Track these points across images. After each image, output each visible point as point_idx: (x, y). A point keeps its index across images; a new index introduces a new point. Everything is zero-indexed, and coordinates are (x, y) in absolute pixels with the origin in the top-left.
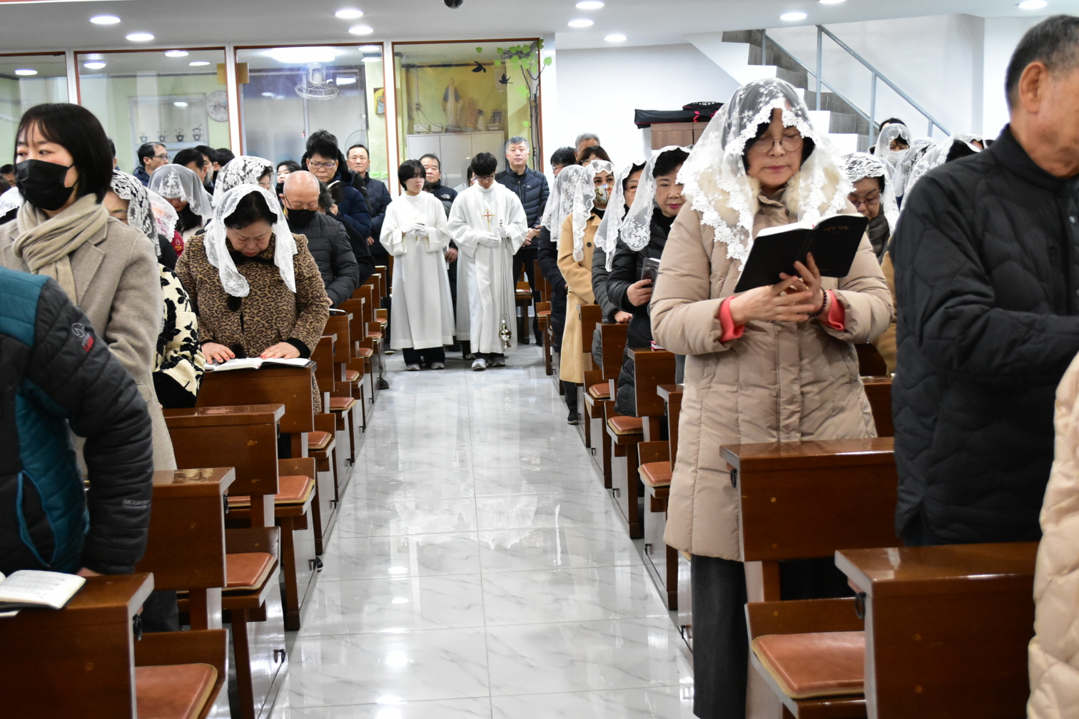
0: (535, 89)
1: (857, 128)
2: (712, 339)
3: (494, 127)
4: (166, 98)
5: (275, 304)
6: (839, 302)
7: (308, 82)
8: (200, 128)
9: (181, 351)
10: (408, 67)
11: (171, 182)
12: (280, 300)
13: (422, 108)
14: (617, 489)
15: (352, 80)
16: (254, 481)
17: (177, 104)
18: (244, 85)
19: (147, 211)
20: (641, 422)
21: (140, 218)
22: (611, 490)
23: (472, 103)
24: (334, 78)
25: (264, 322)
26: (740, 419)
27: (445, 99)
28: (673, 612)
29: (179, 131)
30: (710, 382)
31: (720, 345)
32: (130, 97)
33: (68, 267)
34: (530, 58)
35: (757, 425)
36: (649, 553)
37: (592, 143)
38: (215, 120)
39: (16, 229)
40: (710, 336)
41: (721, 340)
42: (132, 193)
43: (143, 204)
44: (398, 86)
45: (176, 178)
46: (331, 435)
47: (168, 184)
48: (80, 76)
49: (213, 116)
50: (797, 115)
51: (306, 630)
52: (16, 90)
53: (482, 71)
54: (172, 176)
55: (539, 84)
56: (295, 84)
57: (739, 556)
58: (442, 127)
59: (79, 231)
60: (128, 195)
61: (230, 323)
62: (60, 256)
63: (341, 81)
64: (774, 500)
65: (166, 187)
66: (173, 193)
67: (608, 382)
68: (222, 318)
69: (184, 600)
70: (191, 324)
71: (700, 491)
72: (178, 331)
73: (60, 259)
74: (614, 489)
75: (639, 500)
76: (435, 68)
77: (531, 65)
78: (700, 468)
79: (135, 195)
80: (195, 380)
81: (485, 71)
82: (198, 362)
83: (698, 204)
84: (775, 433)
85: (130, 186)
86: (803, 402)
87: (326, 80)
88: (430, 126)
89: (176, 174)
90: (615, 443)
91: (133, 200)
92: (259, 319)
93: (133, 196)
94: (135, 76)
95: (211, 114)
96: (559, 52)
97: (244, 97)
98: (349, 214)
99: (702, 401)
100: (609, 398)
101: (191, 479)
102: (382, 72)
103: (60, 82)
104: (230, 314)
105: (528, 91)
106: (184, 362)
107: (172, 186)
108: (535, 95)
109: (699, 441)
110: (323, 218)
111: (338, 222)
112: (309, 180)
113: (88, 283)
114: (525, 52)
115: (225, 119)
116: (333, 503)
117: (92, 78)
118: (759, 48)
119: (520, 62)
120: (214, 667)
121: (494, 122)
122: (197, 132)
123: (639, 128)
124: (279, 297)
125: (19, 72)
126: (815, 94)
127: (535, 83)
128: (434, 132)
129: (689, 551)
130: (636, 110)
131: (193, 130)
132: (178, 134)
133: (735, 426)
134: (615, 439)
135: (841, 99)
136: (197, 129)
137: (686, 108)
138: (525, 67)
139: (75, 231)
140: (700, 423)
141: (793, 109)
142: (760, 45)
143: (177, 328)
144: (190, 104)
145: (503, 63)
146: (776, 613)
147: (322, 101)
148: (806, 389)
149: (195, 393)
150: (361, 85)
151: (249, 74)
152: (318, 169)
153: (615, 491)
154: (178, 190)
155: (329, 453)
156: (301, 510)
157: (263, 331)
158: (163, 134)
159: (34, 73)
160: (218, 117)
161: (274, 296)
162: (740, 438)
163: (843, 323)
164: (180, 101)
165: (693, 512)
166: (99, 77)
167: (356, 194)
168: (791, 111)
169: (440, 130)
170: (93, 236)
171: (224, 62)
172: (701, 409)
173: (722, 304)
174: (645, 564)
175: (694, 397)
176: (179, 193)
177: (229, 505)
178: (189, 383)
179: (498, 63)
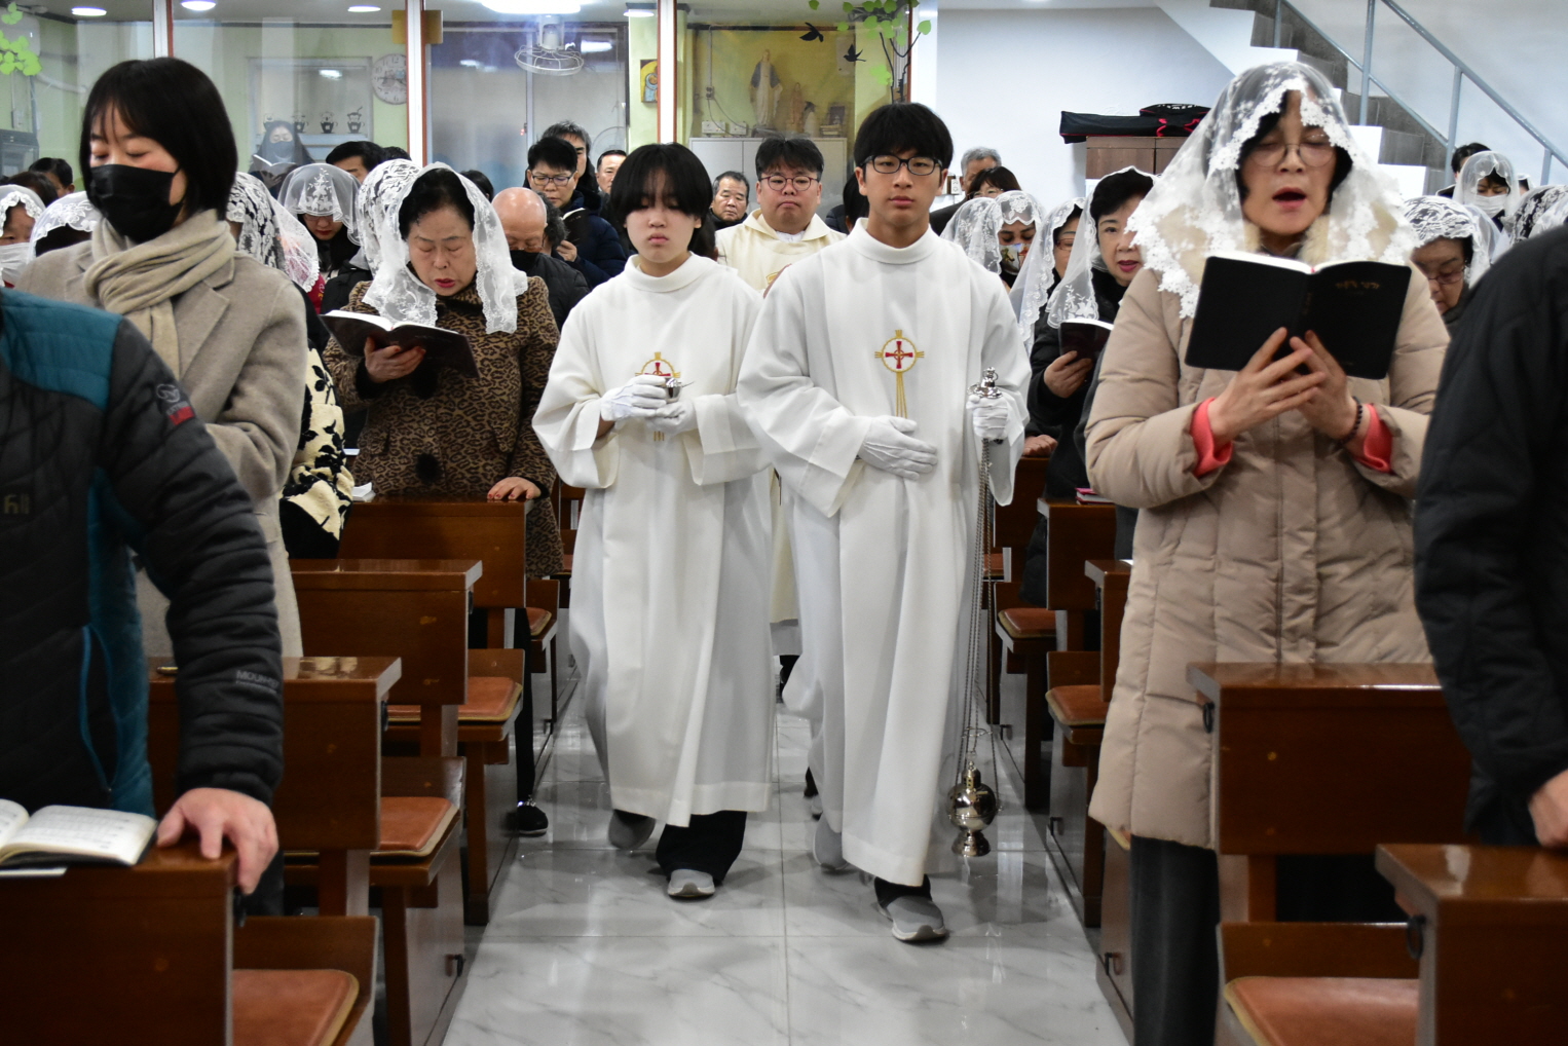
0: (901, 71)
1: (1425, 157)
2: (1179, 469)
3: (830, 130)
4: (307, 62)
5: (490, 390)
6: (1383, 424)
7: (536, 46)
8: (360, 112)
9: (317, 466)
10: (697, 29)
11: (319, 190)
12: (497, 385)
13: (716, 96)
14: (1008, 727)
15: (606, 46)
16: (428, 682)
17: (325, 73)
18: (434, 46)
19: (271, 242)
20: (1053, 619)
21: (259, 253)
22: (998, 728)
23: (797, 91)
24: (578, 42)
25: (469, 418)
26: (1216, 616)
27: (755, 82)
28: (1092, 932)
29: (325, 115)
30: (1172, 553)
31: (1195, 480)
32: (250, 58)
33: (170, 318)
34: (895, 20)
35: (1243, 626)
36: (1056, 832)
37: (988, 164)
38: (385, 101)
39: (89, 255)
40: (1177, 462)
41: (1195, 470)
42: (247, 211)
43: (266, 231)
44: (681, 58)
45: (328, 184)
46: (550, 615)
47: (315, 193)
48: (174, 22)
49: (382, 94)
50: (1326, 111)
51: (499, 926)
52: (72, 40)
53: (818, 38)
54: (321, 181)
55: (909, 64)
56: (515, 48)
57: (1208, 840)
58: (747, 128)
59: (191, 265)
60: (240, 214)
61: (417, 418)
62: (158, 299)
63: (587, 47)
64: (1272, 756)
65: (310, 198)
66: (321, 208)
67: (1001, 552)
68: (405, 409)
69: (309, 866)
70: (334, 425)
71: (1147, 732)
72: (314, 435)
73: (158, 304)
74: (1003, 726)
75: (1044, 746)
76: (740, 32)
77: (896, 32)
78: (1150, 695)
79: (252, 215)
80: (338, 514)
81: (821, 39)
82: (343, 486)
83: (1155, 259)
84: (1272, 640)
85: (244, 200)
86: (1320, 590)
87: (565, 43)
88: (727, 126)
89: (327, 178)
90: (1009, 650)
91: (248, 223)
92: (461, 412)
93: (248, 216)
94: (259, 25)
95: (378, 91)
96: (942, 13)
97: (433, 65)
98: (595, 262)
99: (1157, 586)
100: (1002, 578)
101: (322, 673)
102: (656, 36)
103: (140, 29)
104: (418, 404)
105: (889, 75)
106: (321, 486)
107: (321, 196)
108: (902, 81)
109: (1149, 651)
110: (550, 263)
111: (575, 271)
112: (529, 202)
113: (198, 346)
114: (888, 11)
115: (400, 101)
116: (549, 724)
117: (193, 25)
118: (1270, 20)
119: (879, 28)
120: (352, 976)
121: (831, 123)
122: (354, 119)
123: (1067, 142)
124: (497, 381)
125: (77, 12)
126: (1359, 98)
127: (902, 62)
128: (734, 136)
129: (1126, 829)
130: (1063, 113)
131: (349, 115)
132: (325, 121)
133: (1208, 628)
134: (1008, 643)
135: (1402, 108)
136: (354, 114)
137: (1146, 112)
138: (887, 36)
139: (186, 263)
140: (1153, 621)
141: (1321, 101)
142: (1272, 14)
143: (311, 429)
144: (345, 73)
145: (852, 28)
146: (1267, 942)
147: (559, 78)
148: (1326, 570)
149: (337, 535)
150: (620, 54)
151: (443, 30)
152: (545, 186)
153: (1005, 730)
154: (329, 204)
155: (546, 643)
156: (499, 733)
157: (468, 434)
158: (300, 121)
159: (102, 13)
160: (390, 97)
161: (489, 378)
162: (1215, 647)
163: (1388, 460)
164: (329, 68)
165: (1134, 765)
166: (204, 25)
167: (607, 228)
168: (1317, 103)
169: (744, 132)
170: (210, 276)
171: (403, 8)
172: (1155, 599)
173: (1195, 411)
174: (1048, 850)
175: (1146, 580)
176: (331, 208)
177: (391, 719)
178: (328, 518)
179: (843, 27)
